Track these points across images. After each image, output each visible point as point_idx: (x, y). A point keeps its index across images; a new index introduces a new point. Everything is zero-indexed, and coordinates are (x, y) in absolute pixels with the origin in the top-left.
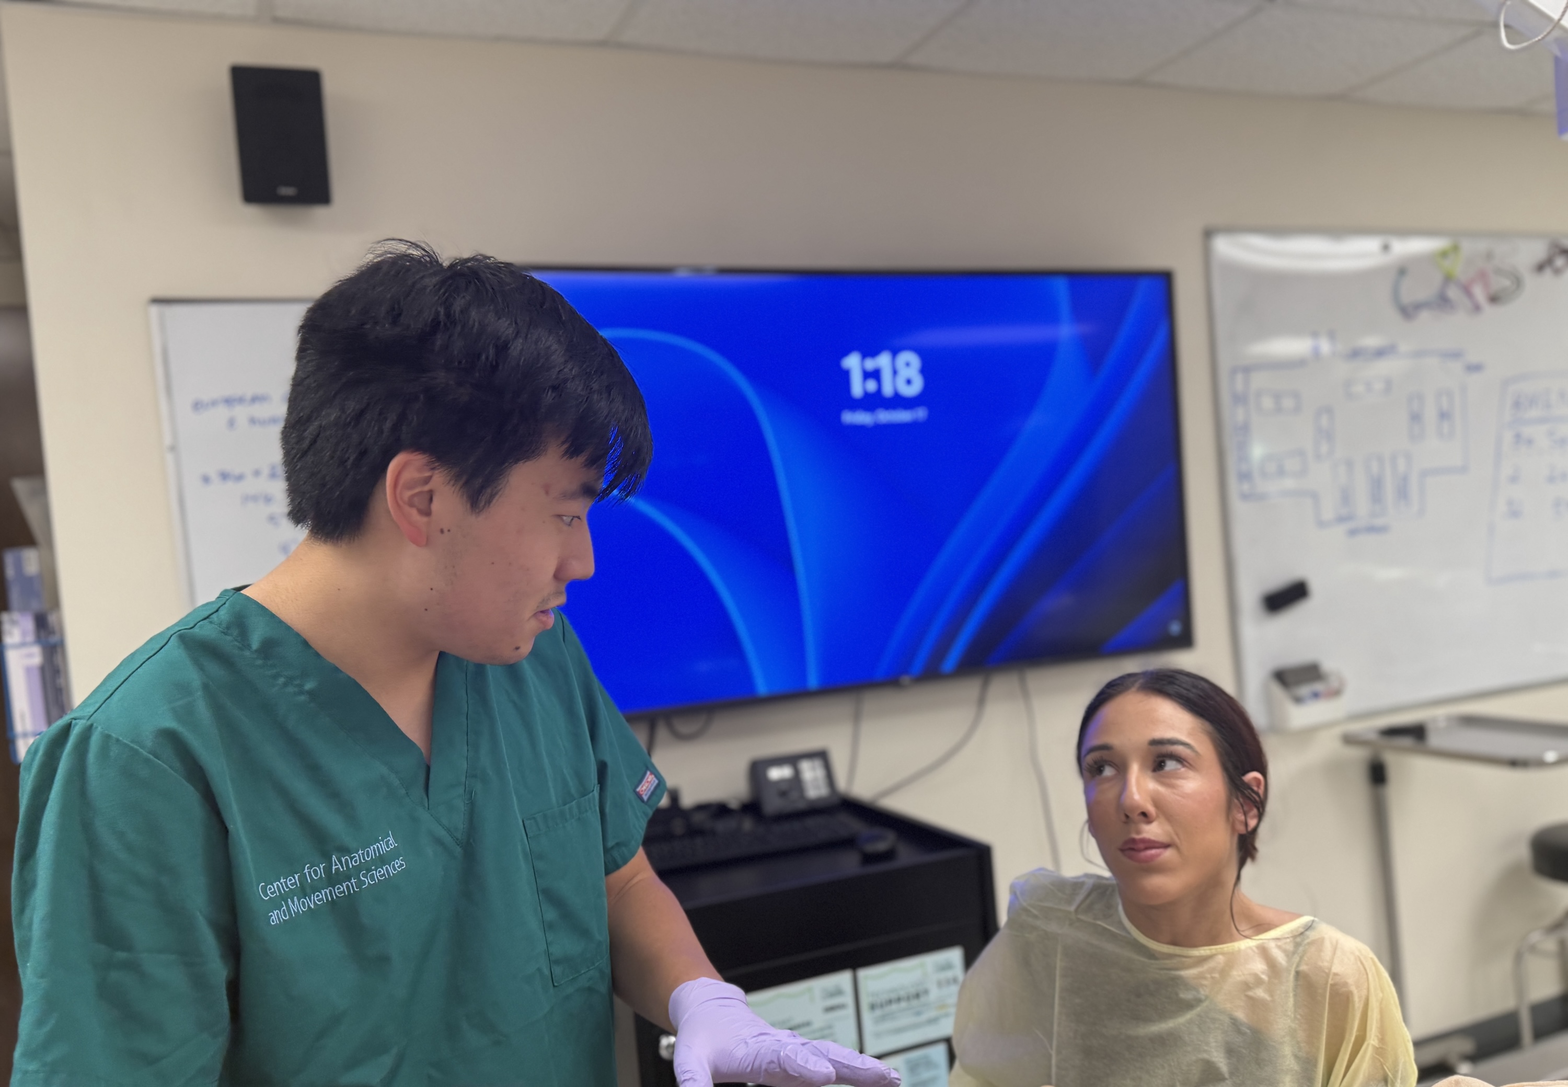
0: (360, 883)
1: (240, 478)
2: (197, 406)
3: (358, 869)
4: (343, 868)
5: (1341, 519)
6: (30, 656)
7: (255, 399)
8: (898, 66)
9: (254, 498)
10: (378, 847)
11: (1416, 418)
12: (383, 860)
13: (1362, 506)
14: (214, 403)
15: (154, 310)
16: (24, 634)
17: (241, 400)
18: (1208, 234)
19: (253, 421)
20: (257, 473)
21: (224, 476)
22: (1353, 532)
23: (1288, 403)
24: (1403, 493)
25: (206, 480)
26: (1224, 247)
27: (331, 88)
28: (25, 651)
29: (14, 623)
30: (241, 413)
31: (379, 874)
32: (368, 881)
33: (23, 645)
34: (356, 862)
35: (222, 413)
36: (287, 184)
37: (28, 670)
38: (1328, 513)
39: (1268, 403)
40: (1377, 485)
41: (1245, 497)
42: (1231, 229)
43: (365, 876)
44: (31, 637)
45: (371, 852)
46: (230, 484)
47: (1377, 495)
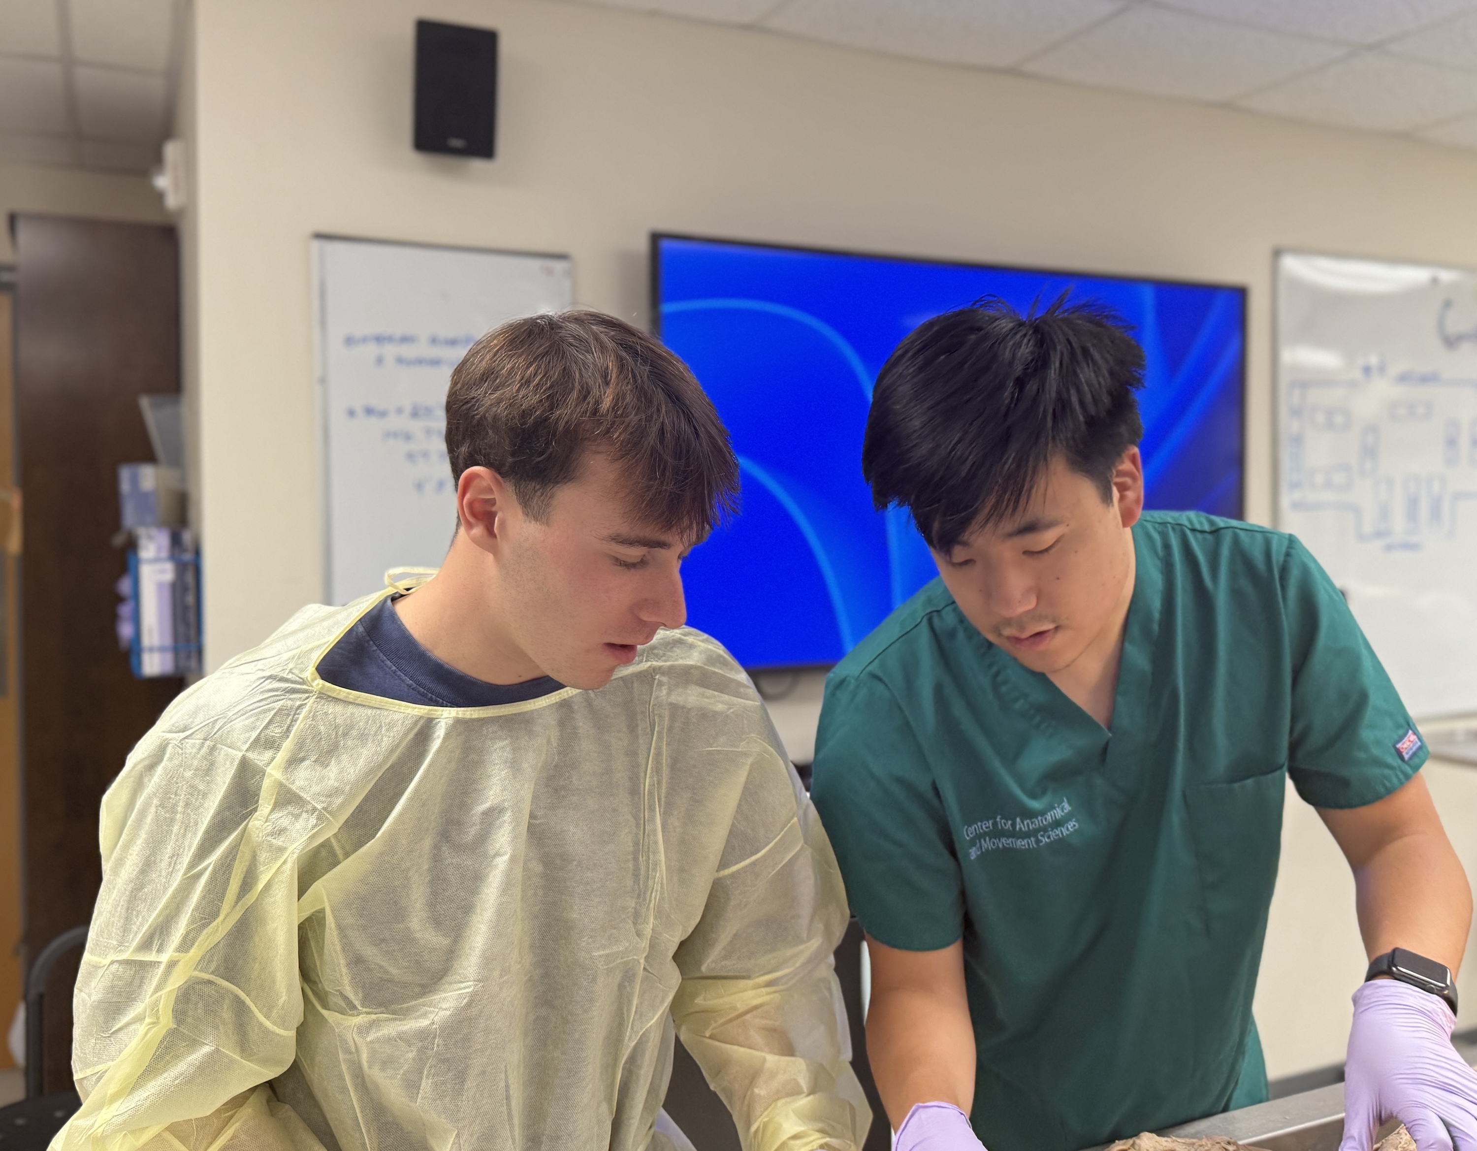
0: (1038, 841)
1: (383, 414)
2: (349, 341)
3: (1037, 831)
4: (1024, 827)
5: (1379, 534)
6: (162, 571)
7: (406, 339)
8: (1014, 72)
9: (395, 435)
10: (1054, 814)
11: (1452, 442)
12: (1057, 824)
13: (1399, 523)
14: (364, 340)
15: (316, 245)
16: (159, 549)
17: (390, 339)
18: (1277, 253)
19: (400, 360)
20: (400, 411)
21: (369, 411)
22: (1389, 548)
23: (1339, 419)
24: (1436, 513)
25: (351, 413)
26: (1291, 264)
27: (507, 49)
28: (158, 566)
29: (150, 538)
30: (390, 351)
31: (1055, 834)
32: (1045, 840)
33: (156, 560)
34: (1035, 825)
35: (371, 350)
36: (458, 136)
37: (160, 585)
38: (1368, 528)
39: (1320, 418)
40: (1413, 504)
41: (1297, 506)
42: (1300, 251)
43: (1042, 836)
44: (165, 554)
45: (1049, 818)
46: (373, 420)
47: (1412, 512)
